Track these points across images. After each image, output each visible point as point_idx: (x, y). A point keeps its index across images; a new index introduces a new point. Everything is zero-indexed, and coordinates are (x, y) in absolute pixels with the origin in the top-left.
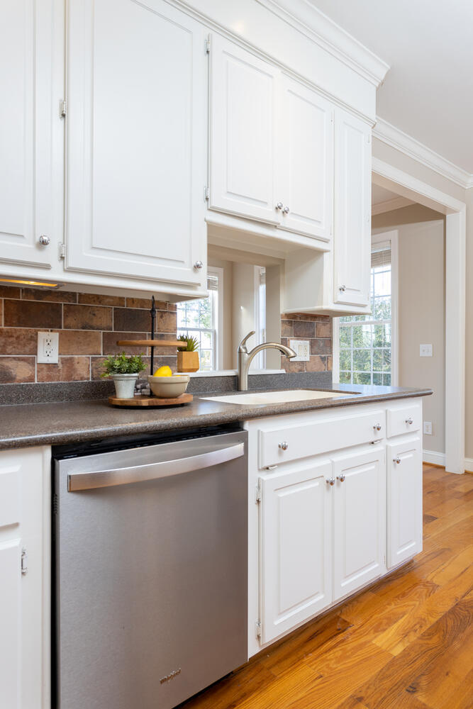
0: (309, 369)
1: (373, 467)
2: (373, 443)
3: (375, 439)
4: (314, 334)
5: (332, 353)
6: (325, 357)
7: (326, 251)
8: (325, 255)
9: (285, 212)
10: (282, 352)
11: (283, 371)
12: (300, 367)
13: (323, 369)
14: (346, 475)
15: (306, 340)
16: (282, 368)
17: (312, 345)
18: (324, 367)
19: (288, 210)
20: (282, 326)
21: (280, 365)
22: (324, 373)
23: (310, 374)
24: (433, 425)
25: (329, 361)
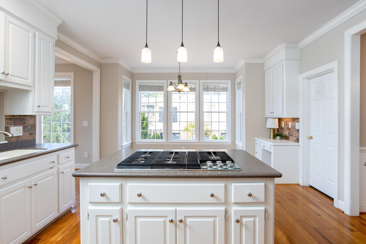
0: (22, 139)
1: (52, 177)
2: (52, 168)
3: (53, 166)
4: (25, 123)
5: (35, 131)
6: (32, 133)
7: (31, 91)
8: (30, 92)
9: (7, 75)
10: (5, 135)
11: (7, 142)
12: (16, 139)
13: (31, 138)
14: (38, 183)
15: (20, 126)
16: (5, 140)
17: (24, 128)
18: (31, 137)
19: (8, 74)
20: (5, 121)
21: (4, 139)
22: (31, 140)
23: (23, 141)
24: (88, 153)
25: (34, 135)
